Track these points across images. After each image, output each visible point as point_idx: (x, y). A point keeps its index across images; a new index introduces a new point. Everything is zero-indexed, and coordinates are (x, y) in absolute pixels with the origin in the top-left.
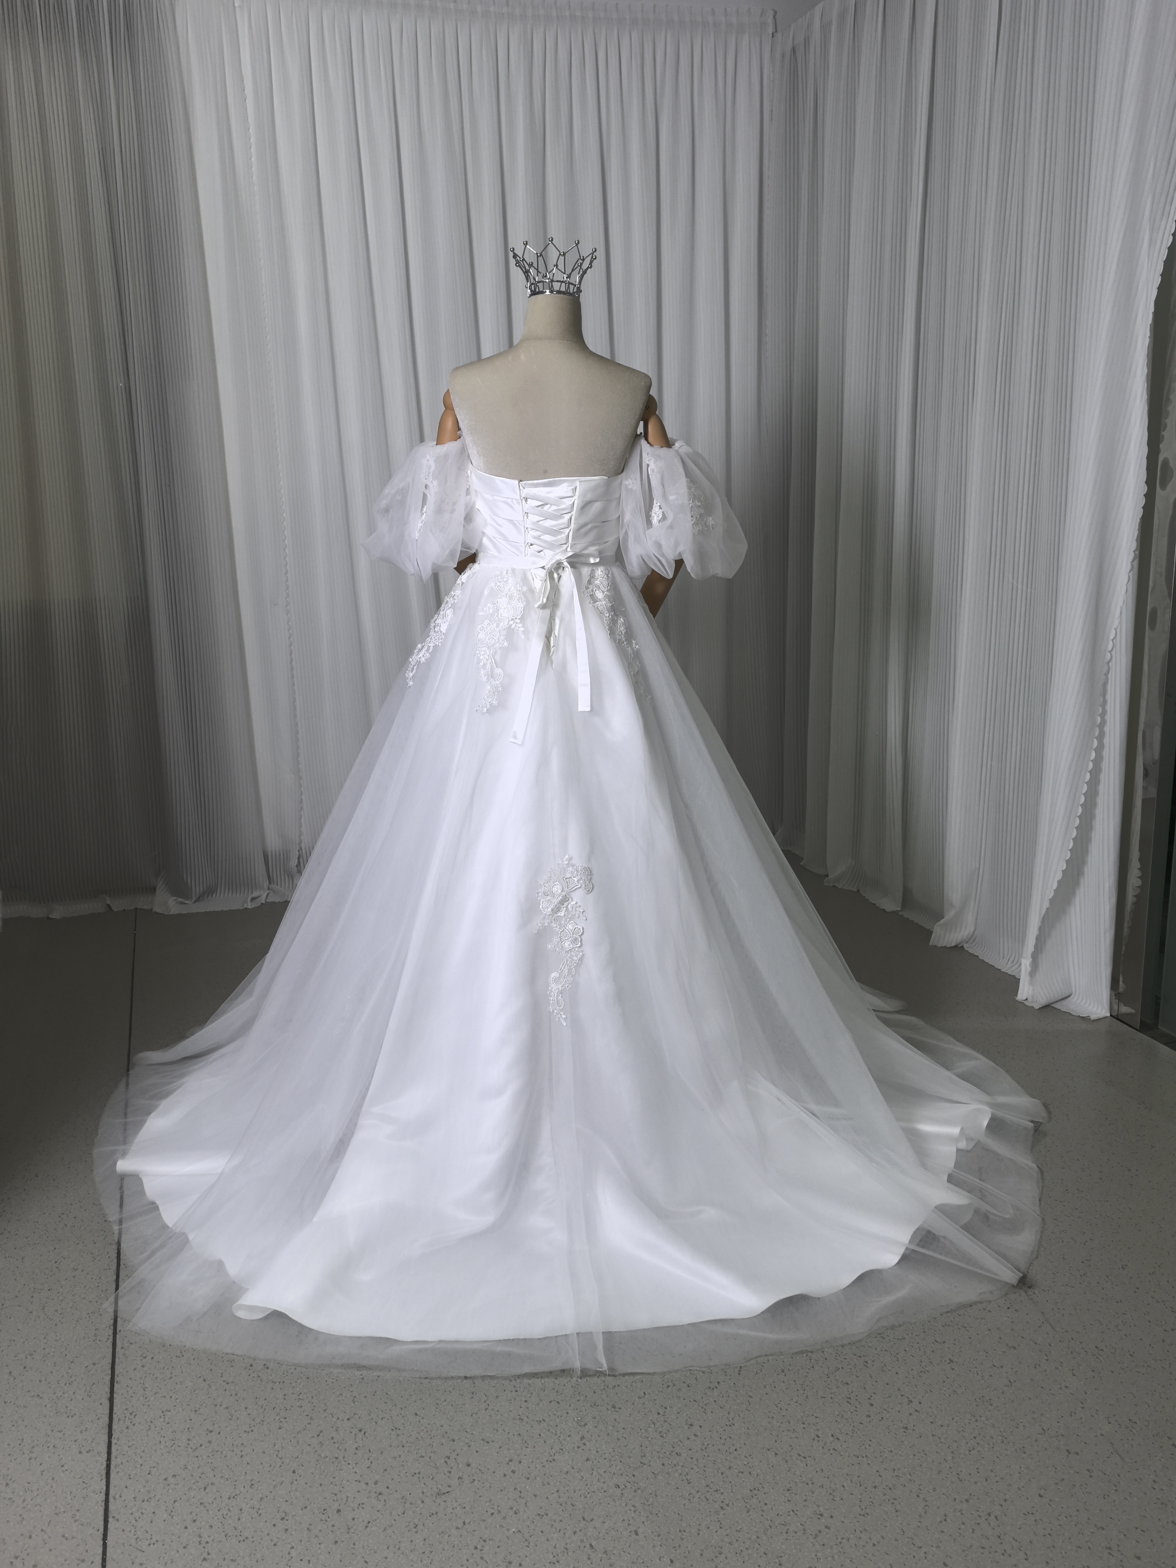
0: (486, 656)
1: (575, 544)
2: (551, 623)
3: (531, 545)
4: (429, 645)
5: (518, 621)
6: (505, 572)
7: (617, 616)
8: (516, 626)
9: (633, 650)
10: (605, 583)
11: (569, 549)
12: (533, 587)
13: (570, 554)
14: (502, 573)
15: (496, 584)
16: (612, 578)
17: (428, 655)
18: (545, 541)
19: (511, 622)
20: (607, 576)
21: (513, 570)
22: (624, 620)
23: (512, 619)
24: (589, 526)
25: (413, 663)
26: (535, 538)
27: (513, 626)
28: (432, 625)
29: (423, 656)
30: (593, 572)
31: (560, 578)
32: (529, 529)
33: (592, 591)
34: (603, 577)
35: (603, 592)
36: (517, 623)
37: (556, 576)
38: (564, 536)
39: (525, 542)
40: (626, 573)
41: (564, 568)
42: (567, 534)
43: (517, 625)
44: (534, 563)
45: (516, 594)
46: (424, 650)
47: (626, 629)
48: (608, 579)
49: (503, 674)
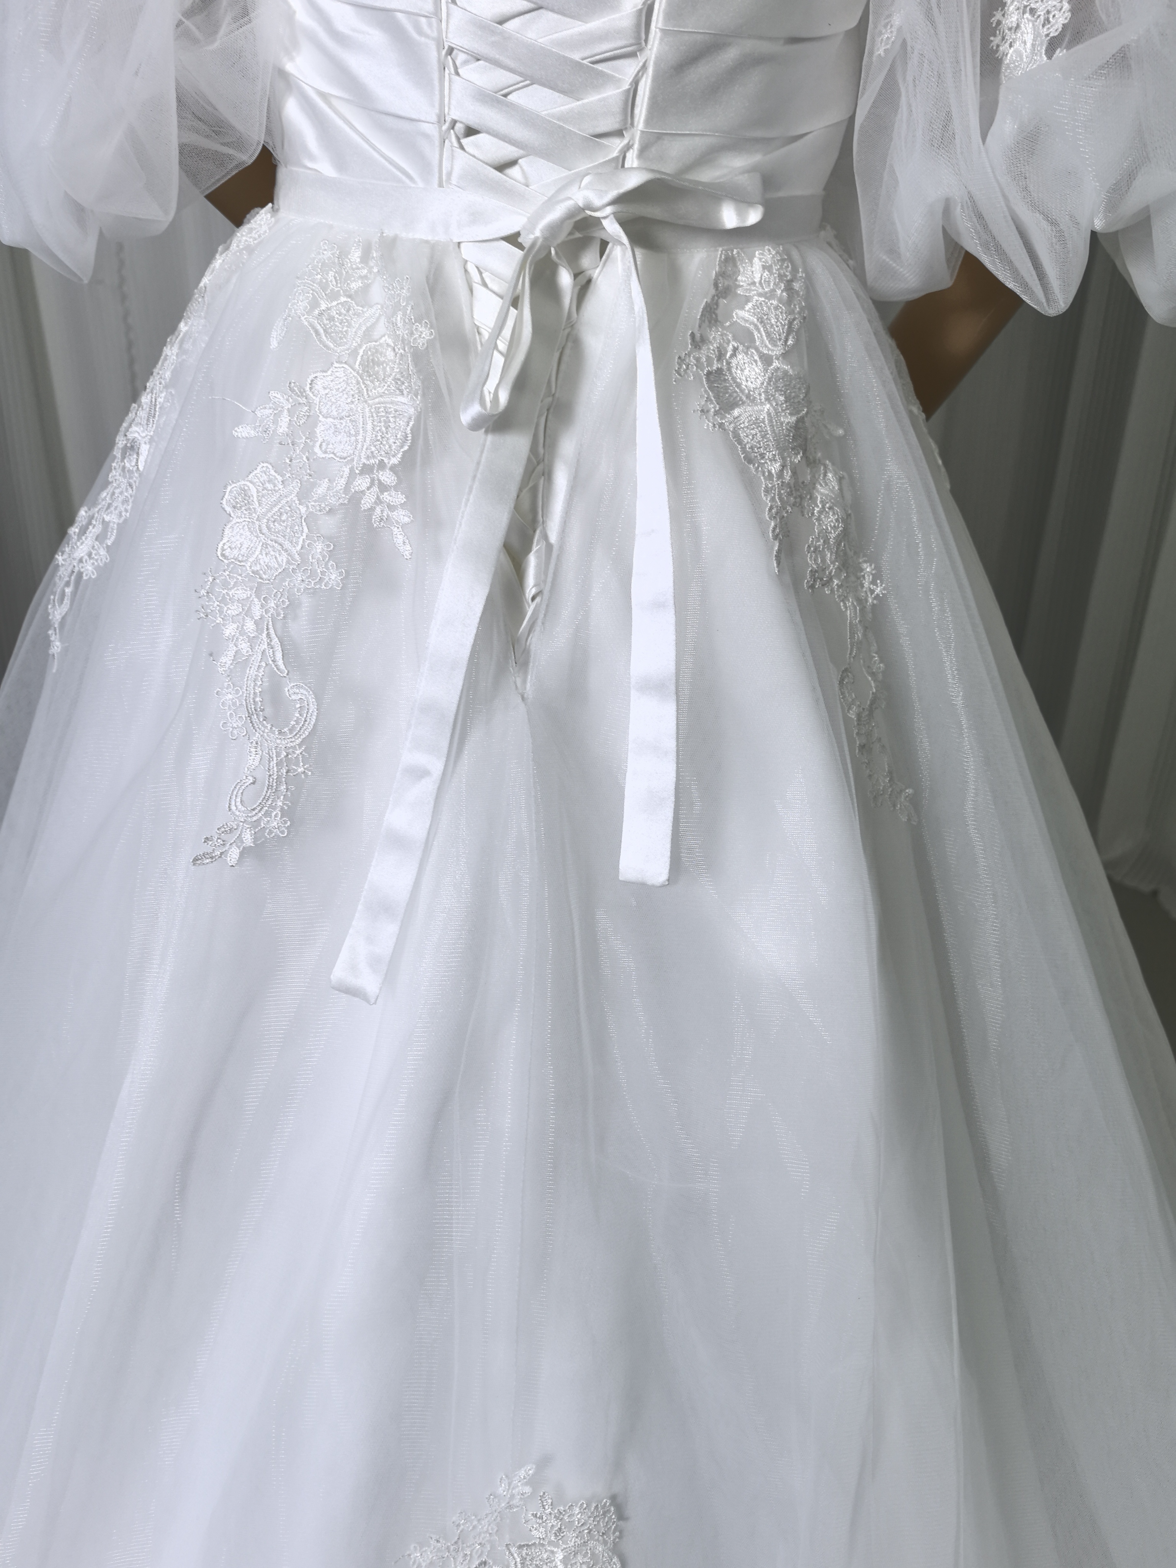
0: (250, 625)
1: (660, 137)
2: (534, 491)
3: (471, 131)
4: (107, 518)
5: (387, 477)
6: (356, 255)
7: (811, 462)
8: (379, 501)
9: (861, 601)
10: (778, 321)
11: (632, 160)
12: (467, 326)
13: (632, 180)
14: (343, 254)
15: (314, 304)
16: (807, 298)
17: (103, 552)
18: (528, 118)
19: (362, 483)
20: (789, 288)
21: (389, 245)
22: (840, 480)
23: (367, 469)
24: (730, 55)
25: (63, 573)
26: (487, 97)
27: (367, 502)
28: (120, 442)
29: (90, 555)
30: (729, 262)
31: (584, 286)
32: (461, 58)
33: (721, 356)
34: (770, 295)
35: (767, 360)
36: (383, 488)
37: (565, 278)
38: (612, 94)
39: (441, 119)
40: (859, 273)
41: (604, 245)
42: (626, 86)
43: (386, 496)
44: (476, 217)
45: (390, 354)
46: (93, 531)
47: (846, 520)
48: (789, 301)
49: (313, 708)
